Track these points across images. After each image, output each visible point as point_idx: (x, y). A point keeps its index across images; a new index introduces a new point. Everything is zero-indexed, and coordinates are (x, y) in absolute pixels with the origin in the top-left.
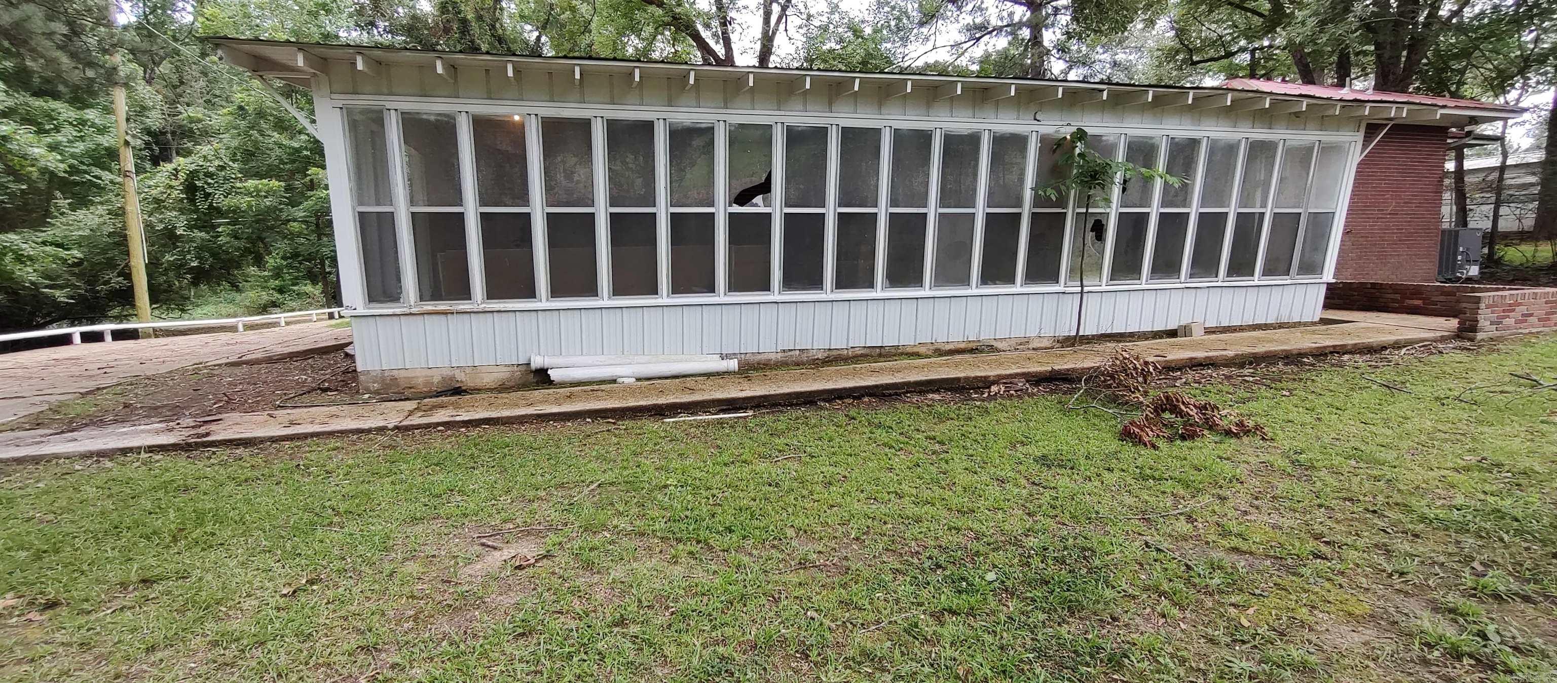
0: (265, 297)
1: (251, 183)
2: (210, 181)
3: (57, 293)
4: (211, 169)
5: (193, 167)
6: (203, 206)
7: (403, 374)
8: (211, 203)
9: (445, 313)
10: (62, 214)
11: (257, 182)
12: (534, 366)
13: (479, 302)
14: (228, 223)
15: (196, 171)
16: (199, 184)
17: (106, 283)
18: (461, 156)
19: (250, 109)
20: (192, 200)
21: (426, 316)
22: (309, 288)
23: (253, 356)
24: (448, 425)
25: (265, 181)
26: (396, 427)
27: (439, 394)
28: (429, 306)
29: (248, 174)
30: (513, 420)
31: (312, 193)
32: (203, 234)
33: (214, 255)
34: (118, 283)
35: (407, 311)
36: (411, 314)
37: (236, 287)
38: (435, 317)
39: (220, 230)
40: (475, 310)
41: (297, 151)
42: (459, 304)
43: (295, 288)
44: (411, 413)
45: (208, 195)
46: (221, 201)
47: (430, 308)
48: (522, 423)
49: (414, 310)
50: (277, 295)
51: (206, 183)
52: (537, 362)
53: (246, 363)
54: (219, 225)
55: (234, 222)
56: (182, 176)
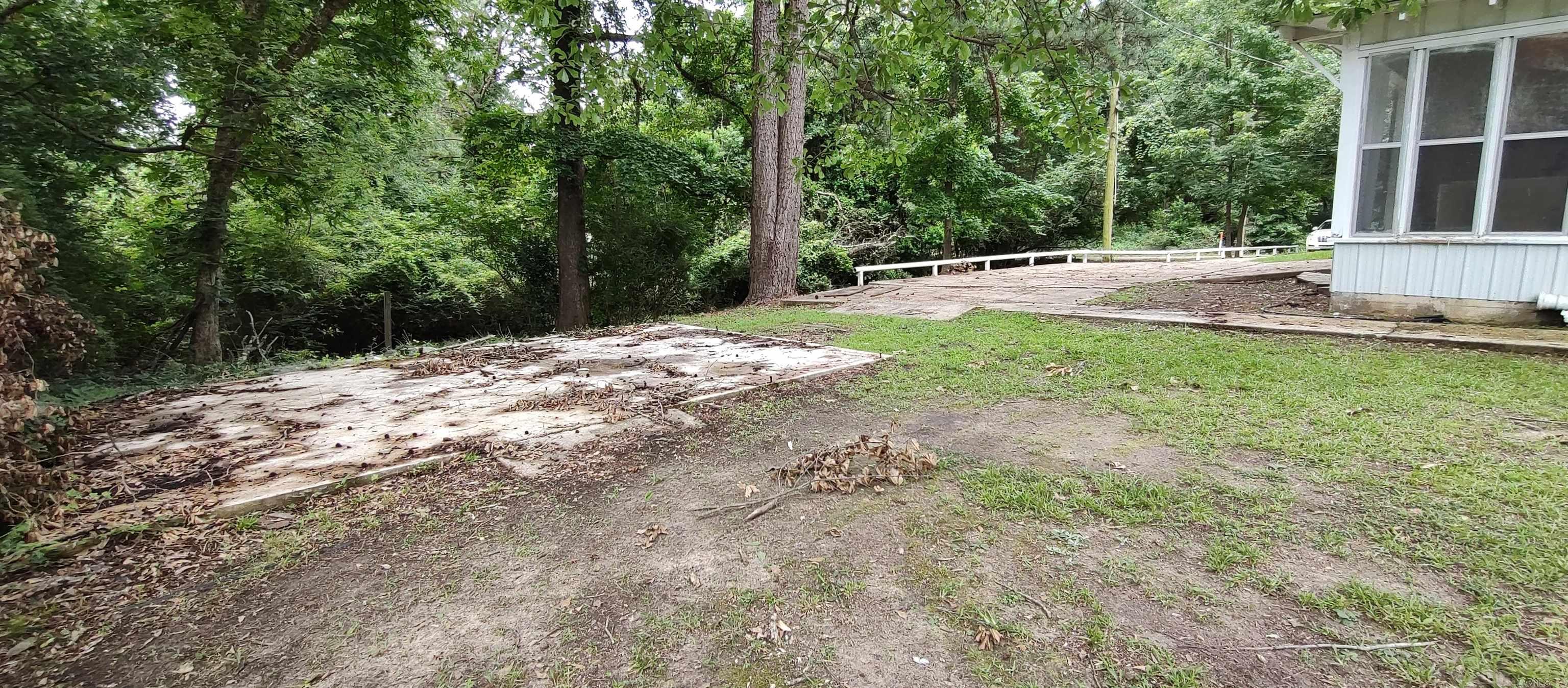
0: (1166, 236)
1: (1183, 132)
2: (1149, 134)
3: (1038, 228)
4: (1151, 124)
5: (1137, 124)
6: (1140, 156)
7: (1377, 298)
8: (1147, 153)
9: (1436, 244)
10: (1048, 170)
11: (1186, 131)
12: (1541, 304)
13: (1481, 234)
14: (1155, 171)
15: (1140, 127)
16: (1140, 137)
17: (1066, 221)
18: (1493, 83)
19: (1189, 65)
20: (1132, 153)
21: (1413, 247)
22: (1205, 229)
23: (1210, 278)
24: (1439, 343)
25: (1193, 130)
26: (1385, 338)
27: (1417, 319)
28: (1419, 236)
29: (1178, 125)
30: (1520, 350)
31: (1232, 137)
32: (1136, 181)
33: (1142, 198)
34: (1073, 221)
35: (1394, 240)
36: (1397, 243)
37: (1150, 225)
38: (1423, 247)
39: (1150, 176)
40: (1475, 242)
41: (1226, 97)
42: (1455, 235)
43: (1193, 229)
44: (1394, 330)
45: (1145, 147)
46: (1154, 151)
47: (1419, 238)
48: (1530, 354)
49: (1401, 240)
50: (1177, 236)
51: (1146, 137)
52: (1547, 300)
53: (1210, 281)
54: (1149, 173)
55: (1160, 169)
56: (1129, 132)
